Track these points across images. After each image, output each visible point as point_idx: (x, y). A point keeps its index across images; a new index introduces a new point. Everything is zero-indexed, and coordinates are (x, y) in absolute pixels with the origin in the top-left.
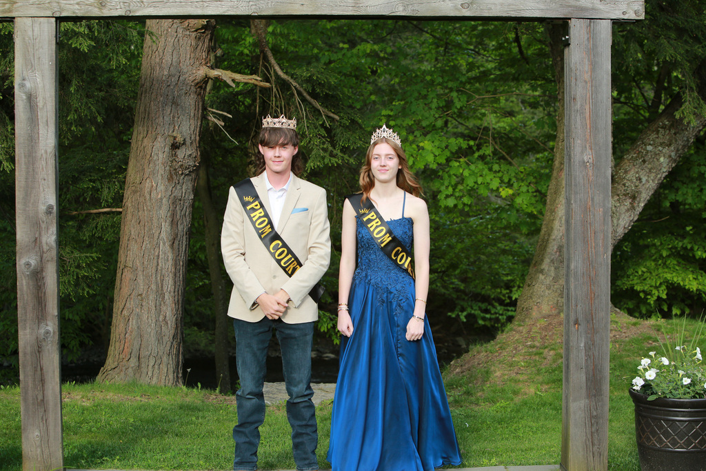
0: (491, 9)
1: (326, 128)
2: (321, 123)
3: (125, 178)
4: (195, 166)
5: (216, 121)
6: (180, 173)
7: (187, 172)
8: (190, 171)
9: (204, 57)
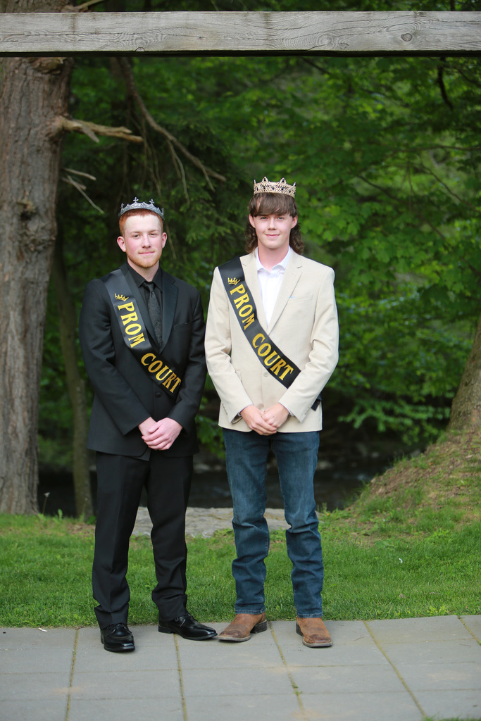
1: (209, 191)
2: (203, 184)
4: (51, 240)
5: (75, 184)
6: (32, 249)
7: (40, 248)
8: (44, 248)
9: (60, 105)
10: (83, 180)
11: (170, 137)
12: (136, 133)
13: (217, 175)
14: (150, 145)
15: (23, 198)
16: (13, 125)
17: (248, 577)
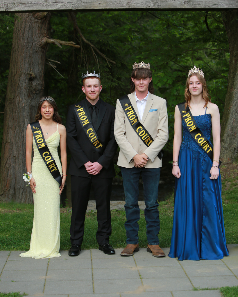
0: (200, 4)
1: (109, 68)
2: (106, 65)
3: (5, 96)
4: (42, 89)
5: (52, 65)
6: (34, 93)
7: (38, 92)
8: (39, 92)
9: (45, 33)
10: (56, 64)
11: (92, 46)
12: (78, 44)
13: (112, 61)
14: (83, 49)
15: (30, 71)
16: (26, 41)
17: (132, 229)
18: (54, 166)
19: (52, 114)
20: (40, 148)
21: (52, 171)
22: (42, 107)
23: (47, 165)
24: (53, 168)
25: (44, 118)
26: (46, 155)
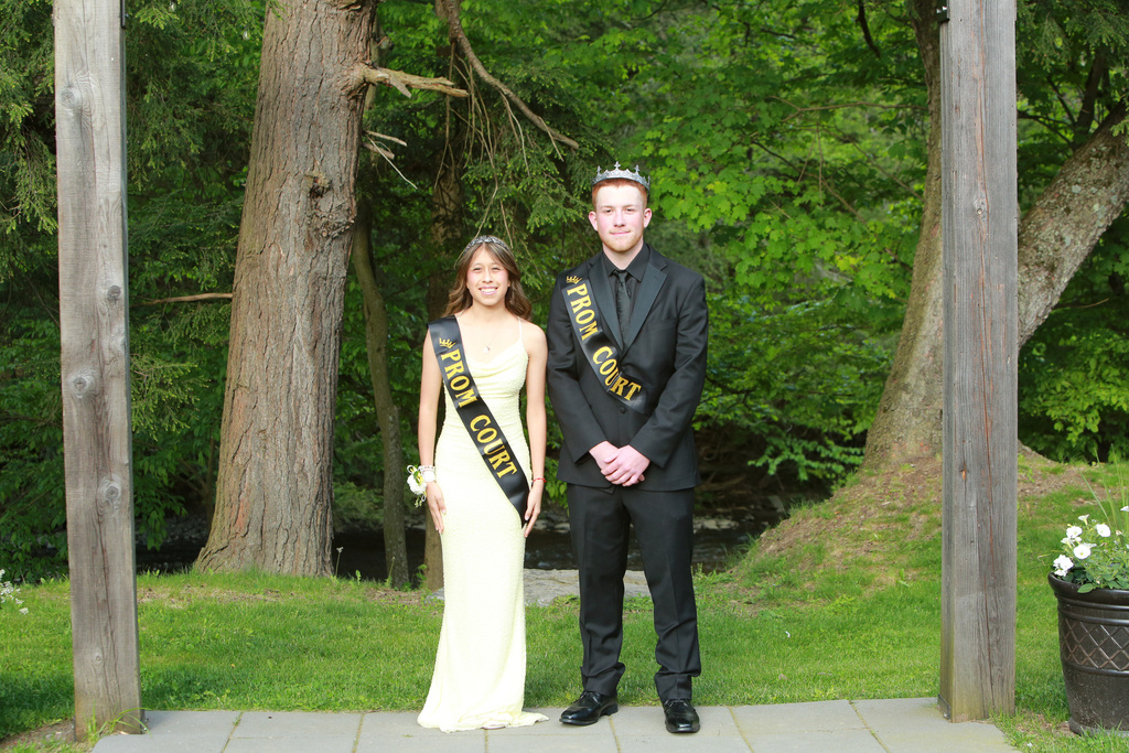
3: (236, 244)
4: (348, 224)
5: (381, 151)
6: (324, 235)
7: (335, 233)
8: (340, 233)
9: (361, 49)
11: (506, 91)
12: (462, 85)
13: (567, 140)
14: (479, 102)
15: (312, 169)
16: (299, 76)
18: (508, 458)
19: (502, 291)
20: (461, 404)
21: (500, 474)
22: (472, 268)
23: (486, 457)
24: (504, 466)
25: (478, 302)
26: (480, 425)
